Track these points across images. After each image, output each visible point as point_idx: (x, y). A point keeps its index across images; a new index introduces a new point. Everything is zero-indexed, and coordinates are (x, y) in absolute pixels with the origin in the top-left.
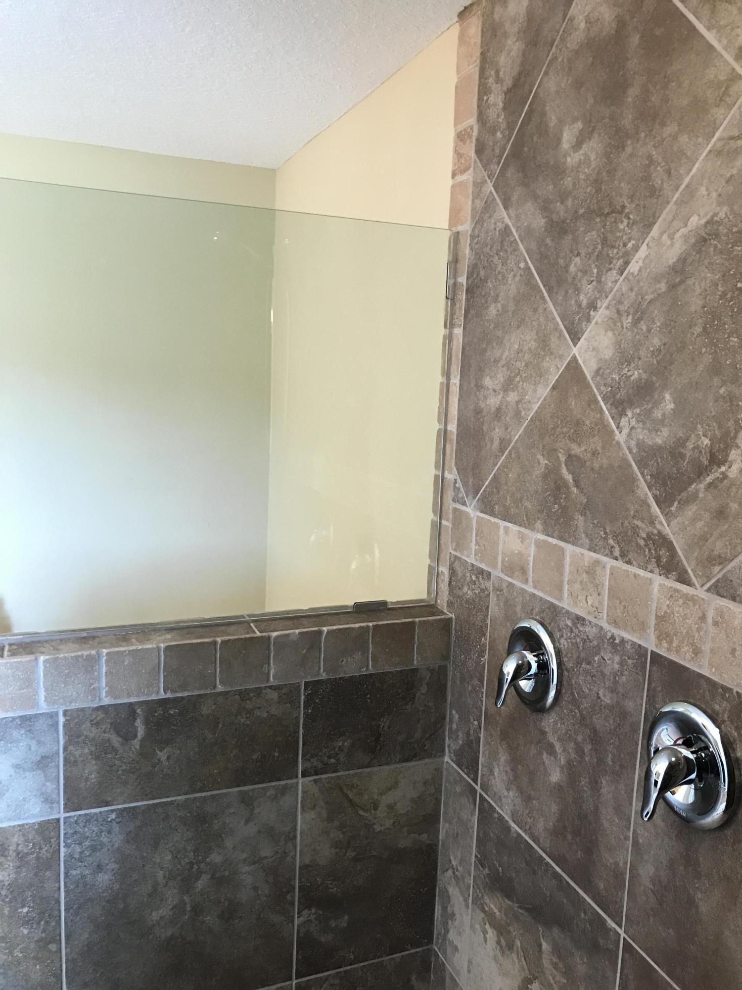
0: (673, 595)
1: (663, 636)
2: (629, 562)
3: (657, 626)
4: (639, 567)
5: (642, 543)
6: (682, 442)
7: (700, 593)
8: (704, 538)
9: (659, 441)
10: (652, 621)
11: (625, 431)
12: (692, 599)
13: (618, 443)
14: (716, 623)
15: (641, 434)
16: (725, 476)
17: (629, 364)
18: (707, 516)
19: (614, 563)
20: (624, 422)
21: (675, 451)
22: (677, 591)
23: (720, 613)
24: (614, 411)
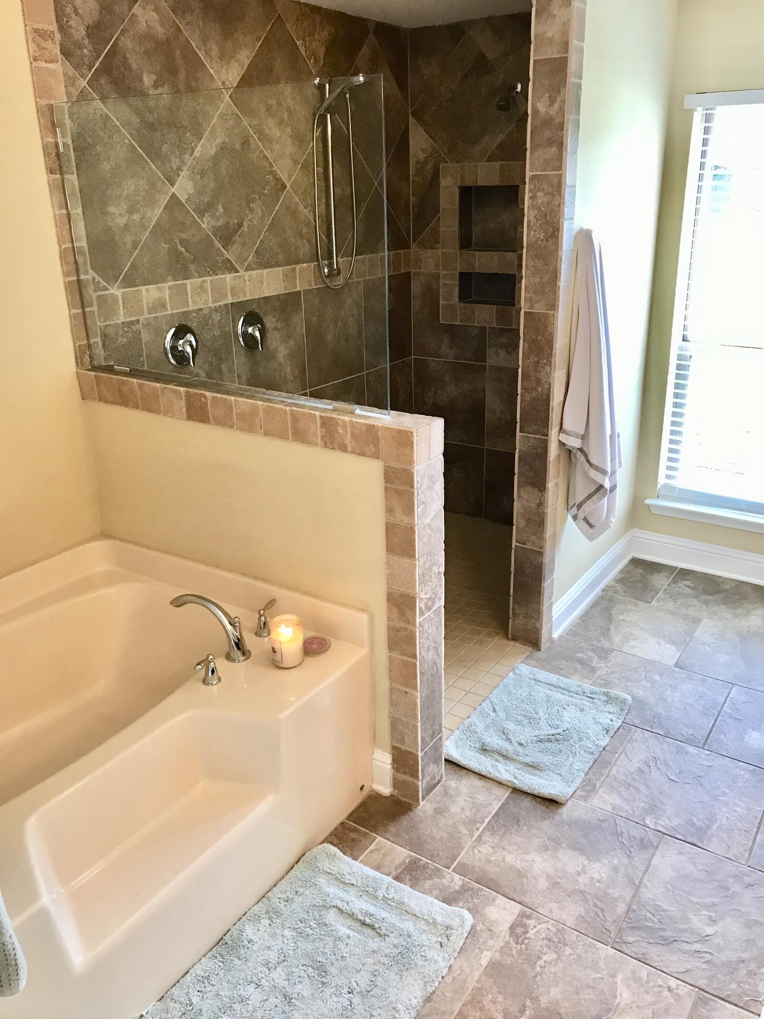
0: (235, 278)
1: (233, 295)
2: (217, 275)
3: (231, 293)
4: (221, 274)
5: (220, 265)
6: (228, 223)
7: (242, 273)
8: (241, 254)
9: (220, 224)
10: (229, 292)
11: (206, 223)
12: (240, 276)
13: (204, 229)
14: (249, 280)
15: (213, 223)
16: (243, 231)
17: (202, 195)
18: (240, 246)
19: (211, 278)
20: (205, 219)
21: (226, 226)
22: (236, 276)
23: (250, 276)
24: (199, 215)
